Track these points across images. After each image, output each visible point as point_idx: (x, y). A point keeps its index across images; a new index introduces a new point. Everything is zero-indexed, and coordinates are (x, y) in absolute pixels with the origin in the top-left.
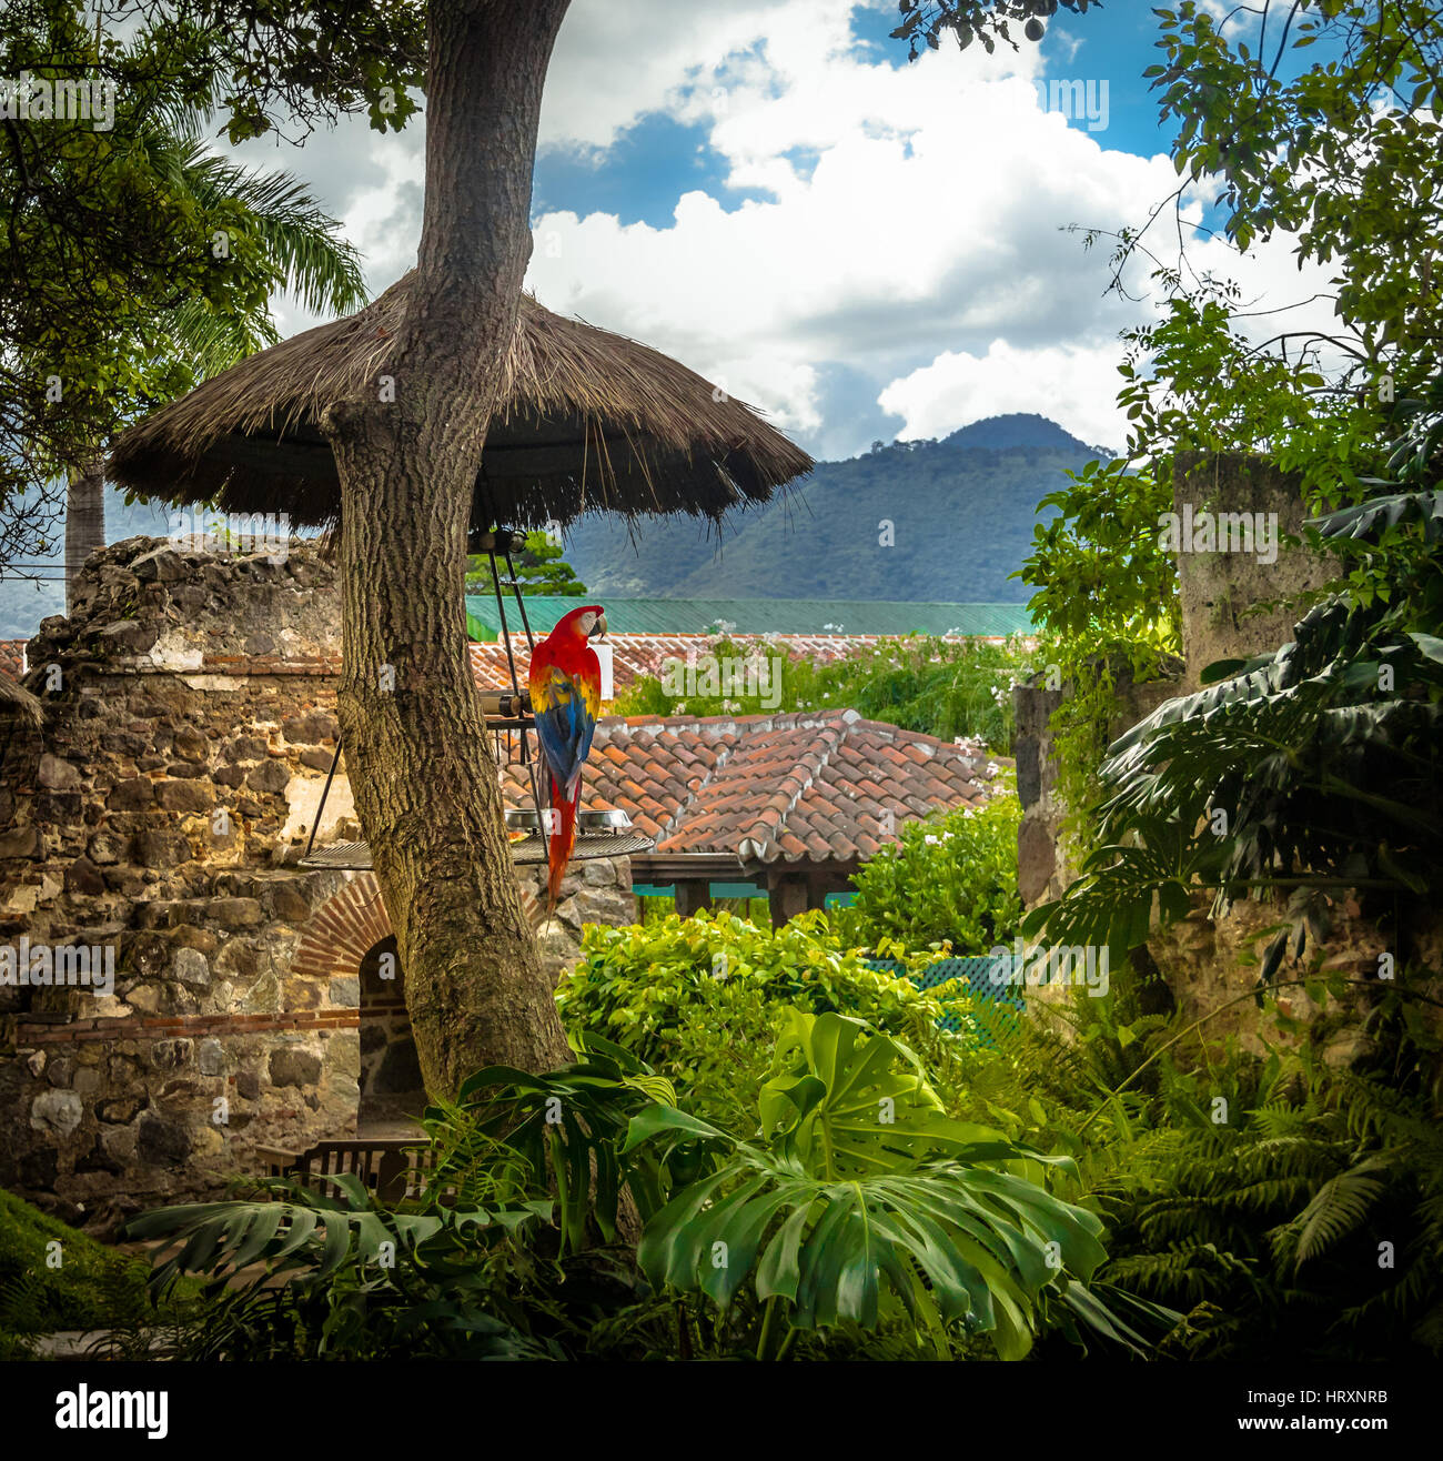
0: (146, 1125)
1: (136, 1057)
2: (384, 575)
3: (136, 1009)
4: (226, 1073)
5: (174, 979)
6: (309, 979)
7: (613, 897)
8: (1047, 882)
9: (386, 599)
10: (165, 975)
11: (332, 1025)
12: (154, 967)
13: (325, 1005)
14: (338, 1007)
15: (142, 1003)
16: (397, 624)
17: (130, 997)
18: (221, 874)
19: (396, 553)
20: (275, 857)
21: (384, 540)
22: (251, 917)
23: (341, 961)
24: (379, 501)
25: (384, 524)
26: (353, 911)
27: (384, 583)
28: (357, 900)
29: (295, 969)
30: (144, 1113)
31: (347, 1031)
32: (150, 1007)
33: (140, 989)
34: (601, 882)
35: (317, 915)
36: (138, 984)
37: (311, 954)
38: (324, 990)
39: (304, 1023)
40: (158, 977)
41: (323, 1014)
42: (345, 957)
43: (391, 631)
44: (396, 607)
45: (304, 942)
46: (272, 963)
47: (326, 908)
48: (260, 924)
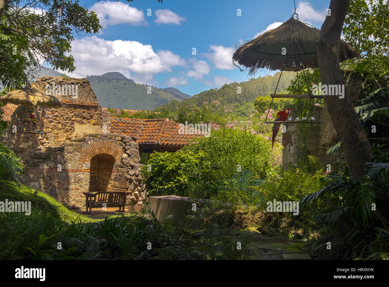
0: (51, 190)
1: (50, 176)
2: (333, 69)
3: (50, 167)
4: (66, 180)
5: (57, 162)
6: (81, 163)
7: (136, 150)
8: (289, 142)
9: (333, 73)
10: (55, 161)
11: (85, 172)
12: (54, 159)
13: (84, 168)
14: (86, 168)
15: (51, 166)
16: (336, 77)
17: (49, 165)
18: (62, 142)
19: (334, 65)
20: (72, 139)
21: (331, 63)
22: (71, 151)
23: (87, 160)
24: (329, 57)
25: (331, 61)
26: (90, 150)
27: (333, 70)
28: (91, 148)
29: (79, 161)
30: (50, 187)
31: (88, 173)
32: (52, 167)
33: (51, 163)
34: (134, 147)
35: (83, 151)
36: (51, 162)
37: (82, 158)
38: (84, 165)
39: (80, 171)
40: (54, 161)
41: (83, 170)
42: (88, 159)
43: (335, 78)
44: (336, 75)
45: (81, 156)
46: (75, 159)
47: (85, 149)
48: (73, 152)
